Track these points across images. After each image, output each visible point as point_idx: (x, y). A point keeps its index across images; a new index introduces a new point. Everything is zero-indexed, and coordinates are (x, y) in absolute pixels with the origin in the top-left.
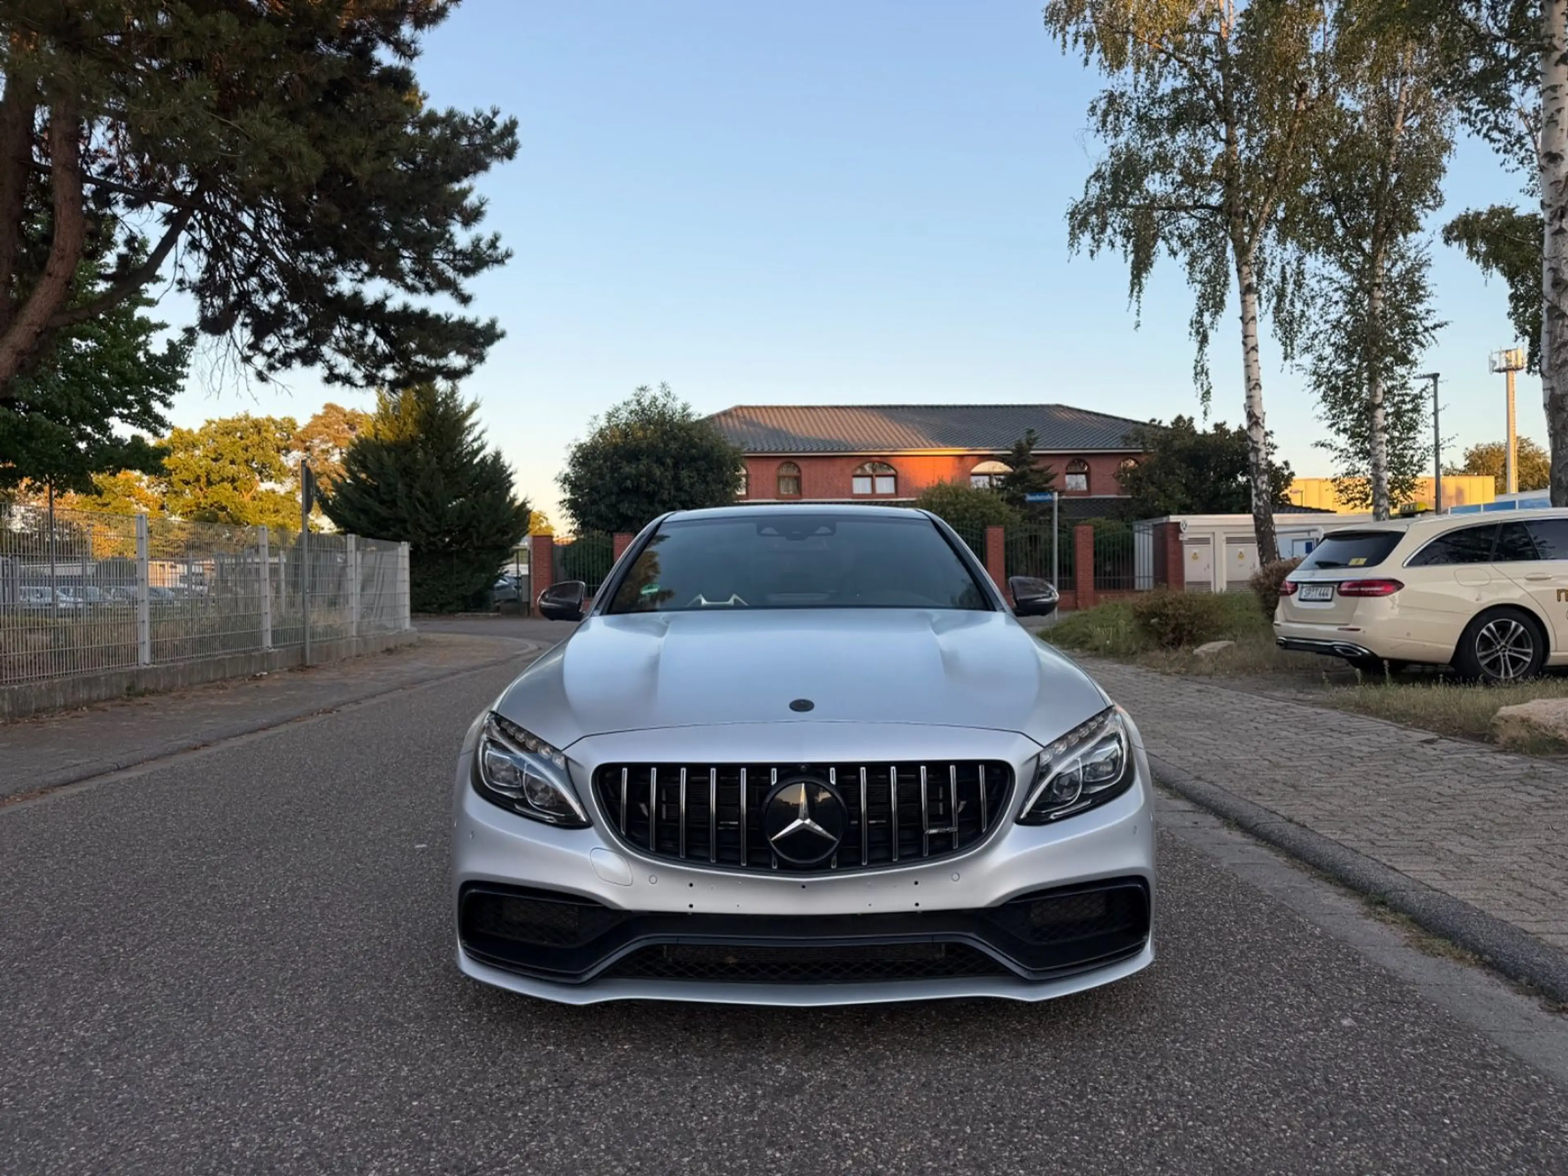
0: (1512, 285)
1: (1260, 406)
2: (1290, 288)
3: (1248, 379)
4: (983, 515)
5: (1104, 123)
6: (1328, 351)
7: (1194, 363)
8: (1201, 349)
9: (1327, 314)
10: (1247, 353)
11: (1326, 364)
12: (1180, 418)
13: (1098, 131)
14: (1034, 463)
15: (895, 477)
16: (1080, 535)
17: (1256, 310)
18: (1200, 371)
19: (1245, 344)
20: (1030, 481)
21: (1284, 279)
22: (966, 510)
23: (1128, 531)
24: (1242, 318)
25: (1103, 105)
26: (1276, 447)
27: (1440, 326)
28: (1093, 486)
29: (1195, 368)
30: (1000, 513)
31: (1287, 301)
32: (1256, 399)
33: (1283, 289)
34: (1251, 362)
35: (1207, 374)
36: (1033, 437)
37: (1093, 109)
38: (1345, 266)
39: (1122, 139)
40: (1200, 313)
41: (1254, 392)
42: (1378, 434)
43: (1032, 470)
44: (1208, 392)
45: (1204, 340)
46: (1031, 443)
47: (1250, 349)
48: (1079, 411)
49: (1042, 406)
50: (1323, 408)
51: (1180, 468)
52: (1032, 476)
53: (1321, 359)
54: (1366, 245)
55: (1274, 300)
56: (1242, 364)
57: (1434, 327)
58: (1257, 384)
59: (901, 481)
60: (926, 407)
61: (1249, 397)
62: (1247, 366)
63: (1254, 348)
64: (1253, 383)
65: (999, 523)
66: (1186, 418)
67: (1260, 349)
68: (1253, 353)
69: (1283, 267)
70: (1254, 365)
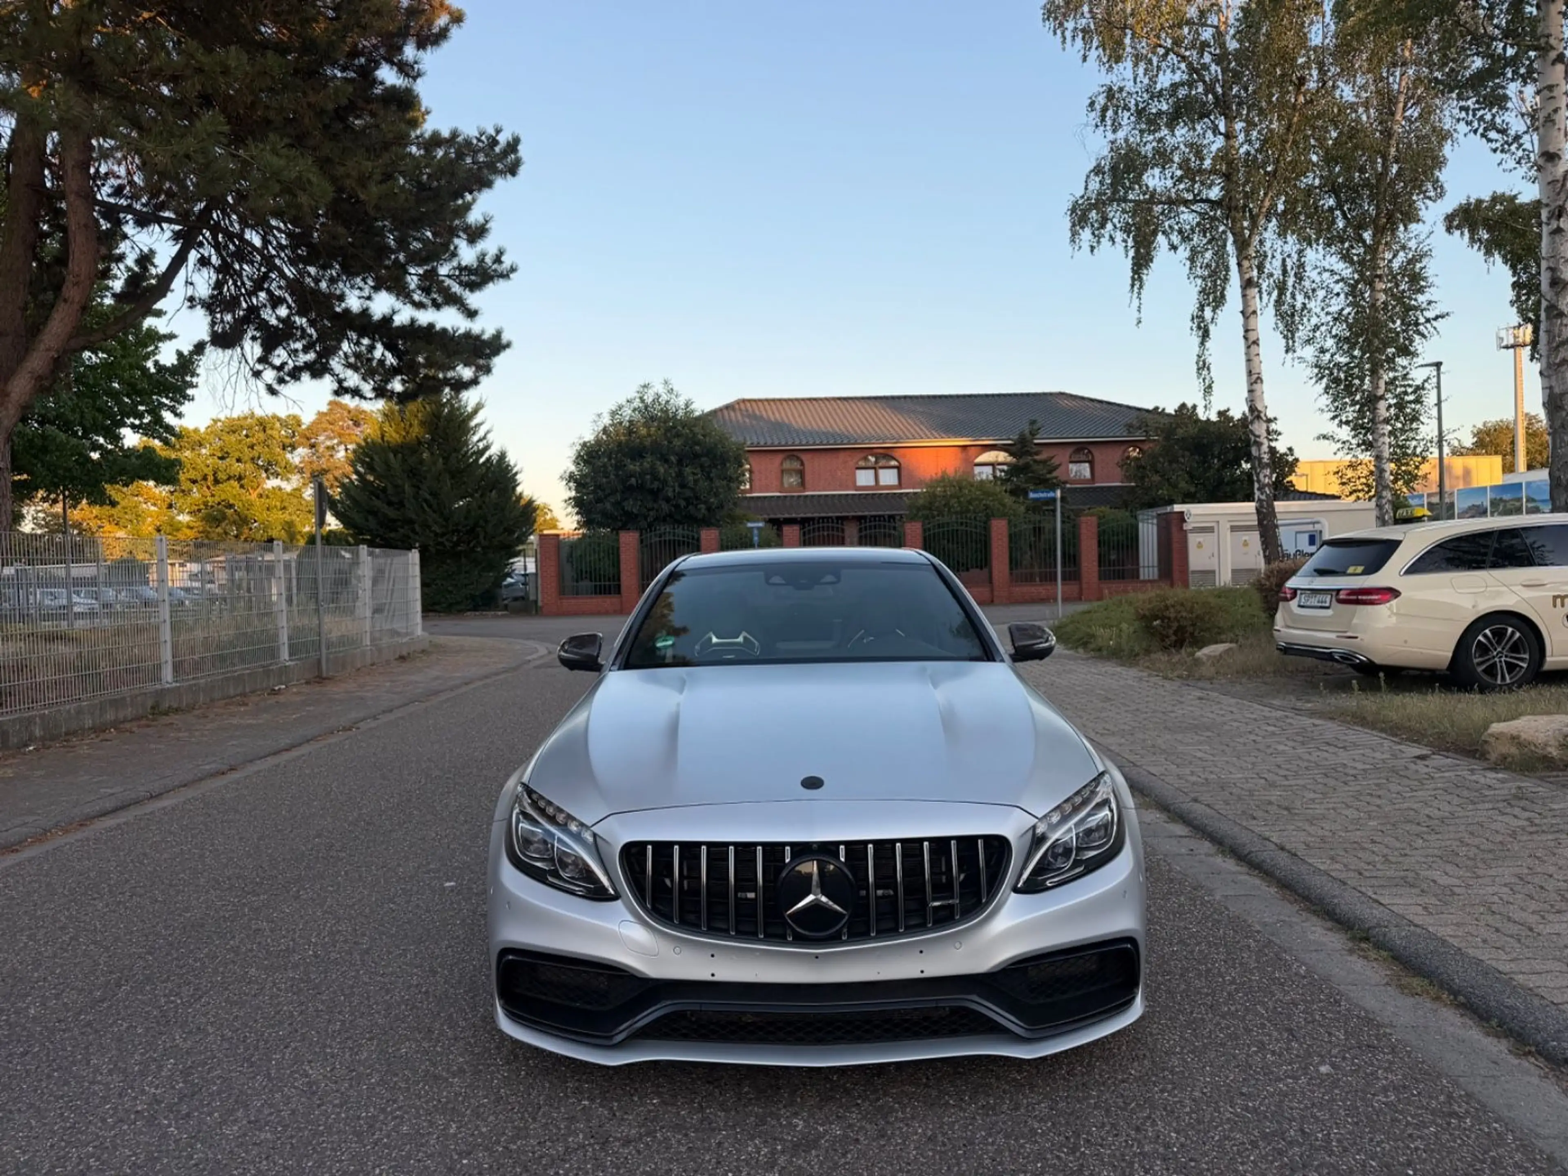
0: (1515, 274)
1: (1262, 400)
2: (1291, 281)
3: (1250, 373)
4: (987, 507)
5: (1103, 118)
6: (1330, 343)
7: (1195, 358)
8: (1202, 343)
9: (1329, 306)
10: (1248, 347)
11: (1328, 356)
12: (1183, 406)
13: (1097, 126)
14: (1037, 454)
15: (898, 468)
16: (1083, 526)
17: (1257, 304)
18: (1203, 366)
19: (1246, 338)
20: (1033, 472)
21: (1285, 272)
22: (969, 502)
23: (1133, 521)
24: (1242, 312)
25: (1101, 100)
26: (1280, 434)
27: (1442, 317)
28: (1096, 474)
29: (1197, 363)
30: (1004, 505)
31: (1288, 294)
32: (1258, 393)
33: (1284, 282)
34: (1252, 357)
35: (1208, 369)
36: (1035, 427)
37: (1092, 104)
38: (1346, 257)
39: (1121, 134)
40: (1201, 308)
41: (1255, 386)
42: (1381, 426)
43: (1035, 461)
44: (1210, 387)
45: (1205, 335)
46: (1033, 434)
47: (1251, 342)
48: (1083, 398)
49: (1045, 394)
50: (1325, 400)
51: (1183, 456)
52: (1035, 467)
53: (1323, 351)
54: (1367, 236)
55: (1275, 294)
56: (1243, 358)
57: (1436, 318)
58: (1259, 378)
59: (903, 473)
60: (929, 397)
61: (1251, 391)
62: (1249, 360)
63: (1256, 343)
64: (1255, 377)
65: (1003, 515)
66: (1189, 405)
67: (1261, 343)
68: (1254, 347)
69: (1284, 260)
70: (1255, 359)
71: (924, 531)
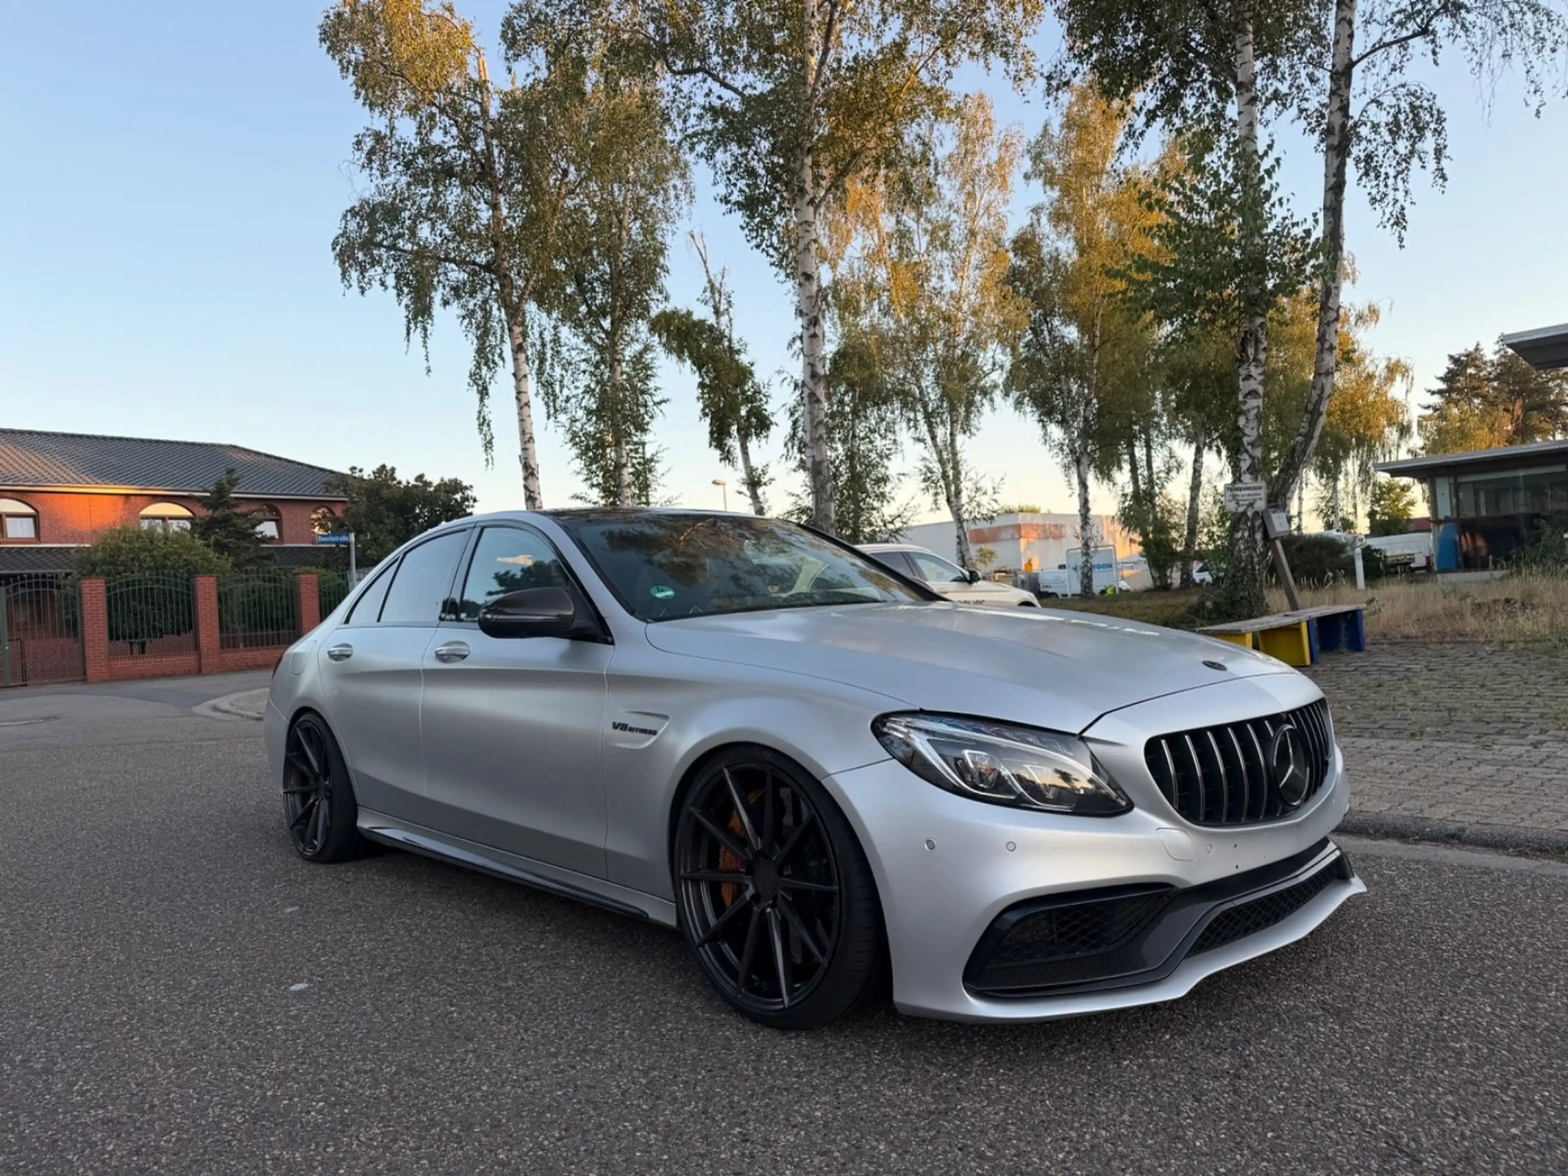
0: (701, 376)
1: (534, 458)
2: (549, 353)
3: (523, 432)
4: (188, 563)
5: (370, 161)
6: (580, 413)
7: (477, 414)
8: (482, 400)
9: (577, 380)
10: (521, 408)
11: (578, 424)
12: (383, 467)
13: (363, 166)
14: (236, 506)
15: (36, 518)
16: (303, 585)
17: (525, 369)
18: (483, 423)
19: (518, 399)
20: (234, 525)
21: (543, 345)
22: (165, 557)
23: (343, 582)
24: (514, 375)
25: (369, 143)
27: (664, 401)
28: (285, 534)
29: (478, 418)
30: (209, 561)
31: (548, 363)
32: (531, 452)
33: (544, 354)
34: (525, 418)
35: (488, 425)
37: (358, 143)
38: (588, 340)
39: (390, 181)
40: (478, 366)
41: (528, 445)
42: (625, 490)
43: (235, 514)
44: (490, 442)
45: (484, 392)
46: (232, 483)
47: (523, 405)
48: (258, 454)
49: (213, 445)
50: (579, 464)
51: (388, 516)
52: (235, 521)
53: (574, 420)
54: (606, 324)
55: (537, 362)
56: (516, 419)
57: (660, 403)
58: (531, 438)
59: (44, 523)
61: (524, 449)
62: (522, 421)
63: (527, 404)
64: (528, 436)
65: (210, 572)
66: (389, 467)
67: (531, 404)
68: (526, 409)
69: (541, 334)
70: (527, 419)
71: (108, 589)
